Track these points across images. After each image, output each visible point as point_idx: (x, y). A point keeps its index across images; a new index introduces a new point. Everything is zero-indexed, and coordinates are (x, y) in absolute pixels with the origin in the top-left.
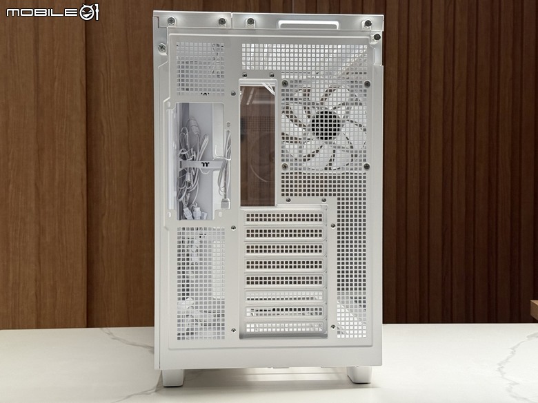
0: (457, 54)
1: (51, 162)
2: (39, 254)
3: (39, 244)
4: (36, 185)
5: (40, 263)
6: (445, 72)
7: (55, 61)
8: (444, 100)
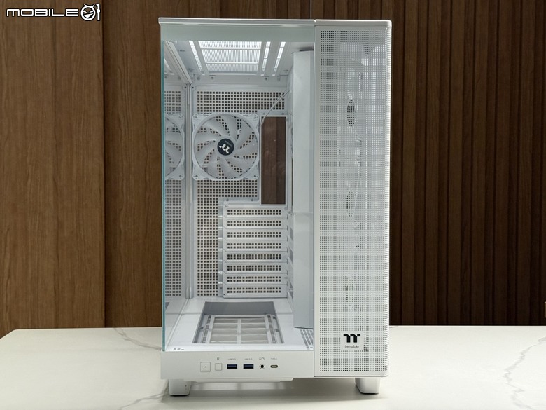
1: (69, 157)
2: (57, 248)
3: (58, 238)
4: (54, 180)
5: (58, 257)
6: (465, 64)
8: (464, 94)
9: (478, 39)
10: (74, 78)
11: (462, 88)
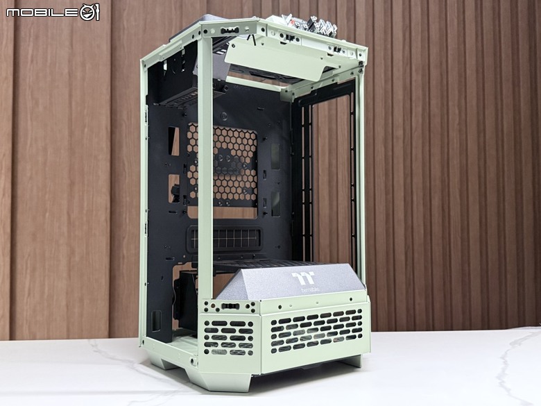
0: (414, 105)
1: (81, 194)
3: (70, 263)
4: (68, 213)
5: (70, 278)
6: (404, 120)
8: (404, 143)
9: (414, 99)
10: (86, 130)
11: (402, 137)
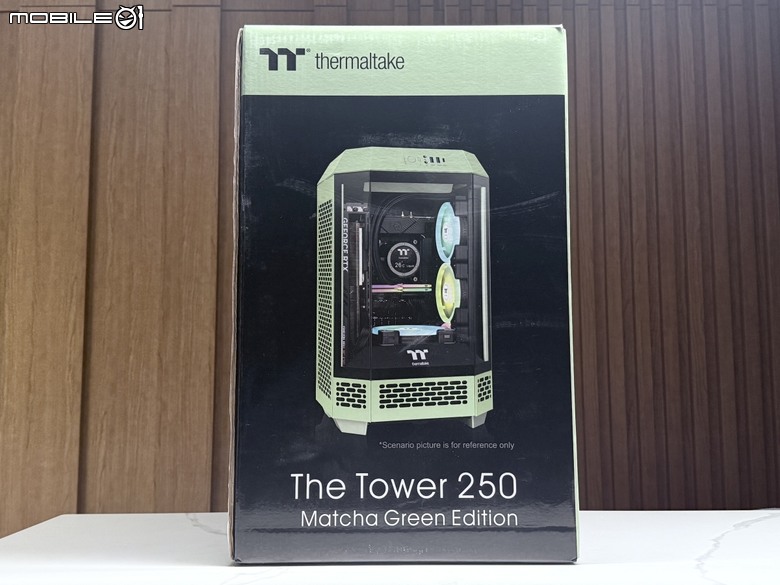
0: (634, 203)
1: (177, 329)
2: (159, 434)
3: (160, 422)
4: (159, 355)
5: (160, 444)
6: (621, 223)
7: (185, 219)
8: (621, 256)
9: (634, 195)
10: (185, 244)
11: (619, 249)
